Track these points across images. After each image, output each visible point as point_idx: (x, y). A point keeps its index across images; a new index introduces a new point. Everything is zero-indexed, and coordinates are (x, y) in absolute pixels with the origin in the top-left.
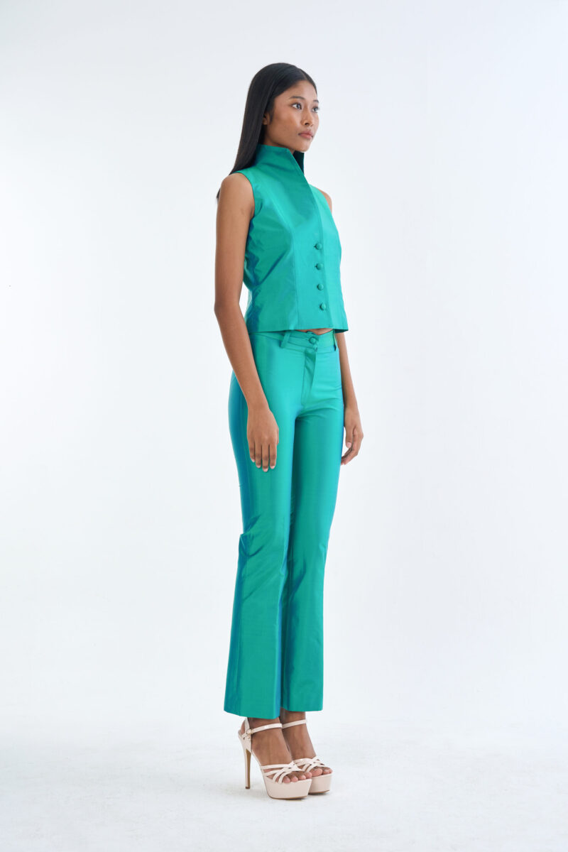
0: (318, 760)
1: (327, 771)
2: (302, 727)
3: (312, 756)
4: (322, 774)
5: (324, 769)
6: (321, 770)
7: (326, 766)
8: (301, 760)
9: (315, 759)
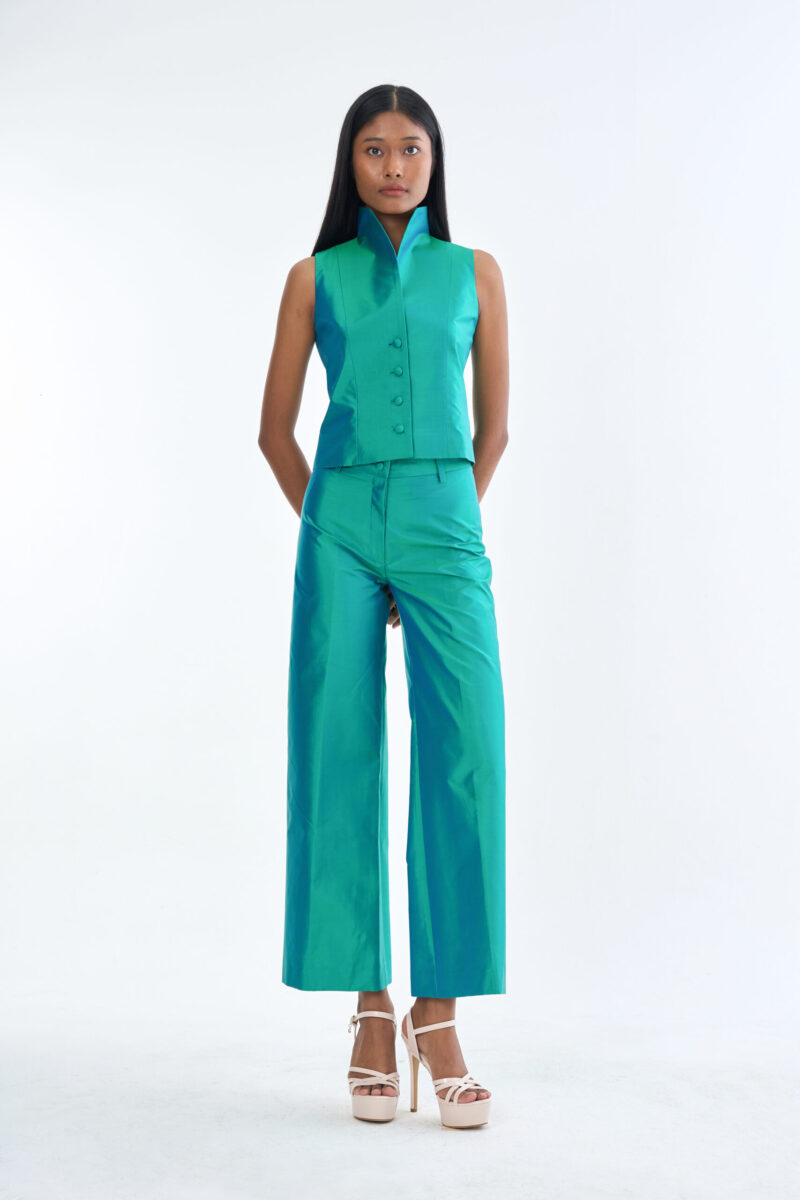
0: (471, 1079)
1: (483, 1094)
2: (450, 1031)
3: (462, 1073)
4: (476, 1100)
5: (479, 1091)
6: (475, 1095)
7: (483, 1087)
8: (445, 1080)
9: (466, 1078)
